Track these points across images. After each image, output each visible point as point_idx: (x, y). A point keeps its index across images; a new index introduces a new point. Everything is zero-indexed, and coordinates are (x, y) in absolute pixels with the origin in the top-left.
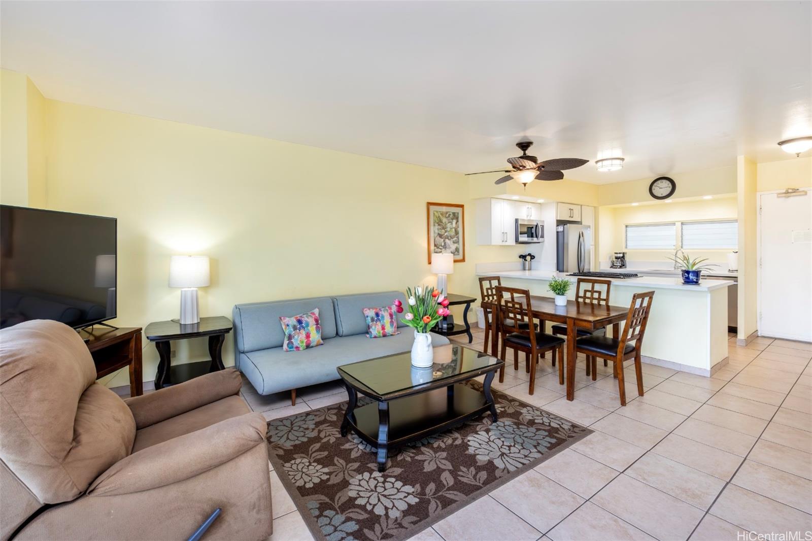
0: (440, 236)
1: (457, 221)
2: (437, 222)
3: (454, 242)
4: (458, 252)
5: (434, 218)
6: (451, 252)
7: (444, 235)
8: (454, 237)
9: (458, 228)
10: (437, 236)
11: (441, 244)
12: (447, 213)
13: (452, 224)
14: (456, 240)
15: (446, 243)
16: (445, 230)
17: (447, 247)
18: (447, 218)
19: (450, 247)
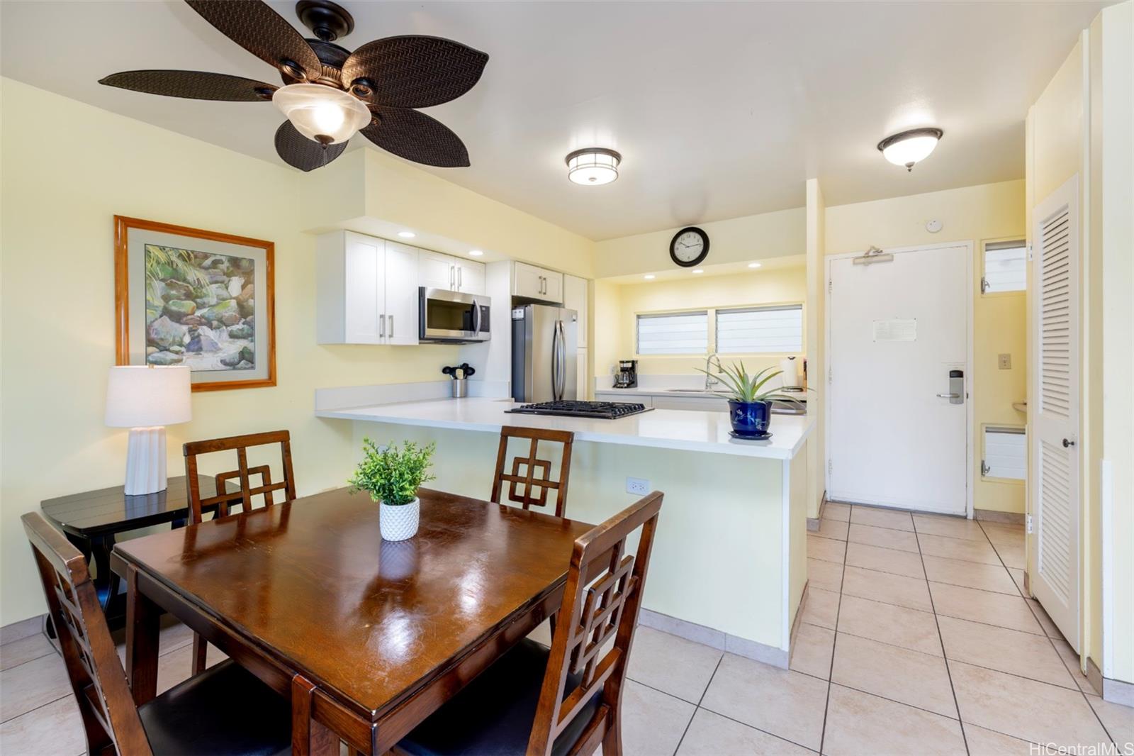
0: (177, 317)
1: (248, 282)
4: (251, 361)
5: (149, 265)
6: (224, 362)
7: (193, 314)
8: (235, 322)
9: (253, 298)
10: (161, 316)
11: (177, 339)
12: (206, 256)
13: (227, 288)
14: (242, 330)
15: (202, 338)
16: (198, 300)
17: (204, 348)
18: (206, 269)
19: (215, 348)
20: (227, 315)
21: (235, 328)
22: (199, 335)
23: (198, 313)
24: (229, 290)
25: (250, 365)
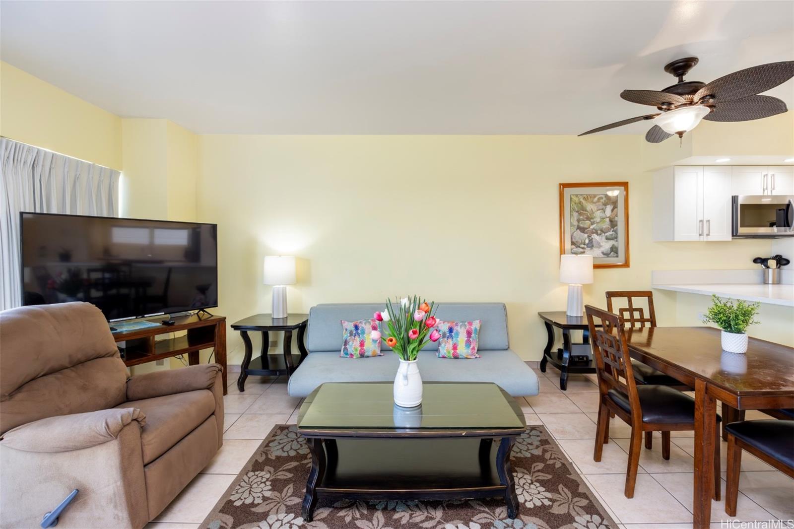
0: (583, 230)
1: (615, 207)
2: (577, 210)
3: (607, 239)
4: (617, 252)
5: (572, 205)
6: (603, 253)
7: (589, 228)
8: (608, 230)
9: (617, 216)
10: (577, 230)
11: (583, 241)
12: (595, 196)
13: (604, 212)
14: (612, 235)
15: (594, 240)
16: (592, 220)
17: (594, 246)
18: (595, 203)
19: (600, 246)
20: (604, 227)
21: (609, 234)
22: (592, 239)
23: (592, 227)
24: (606, 213)
25: (616, 255)
